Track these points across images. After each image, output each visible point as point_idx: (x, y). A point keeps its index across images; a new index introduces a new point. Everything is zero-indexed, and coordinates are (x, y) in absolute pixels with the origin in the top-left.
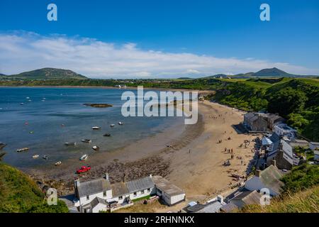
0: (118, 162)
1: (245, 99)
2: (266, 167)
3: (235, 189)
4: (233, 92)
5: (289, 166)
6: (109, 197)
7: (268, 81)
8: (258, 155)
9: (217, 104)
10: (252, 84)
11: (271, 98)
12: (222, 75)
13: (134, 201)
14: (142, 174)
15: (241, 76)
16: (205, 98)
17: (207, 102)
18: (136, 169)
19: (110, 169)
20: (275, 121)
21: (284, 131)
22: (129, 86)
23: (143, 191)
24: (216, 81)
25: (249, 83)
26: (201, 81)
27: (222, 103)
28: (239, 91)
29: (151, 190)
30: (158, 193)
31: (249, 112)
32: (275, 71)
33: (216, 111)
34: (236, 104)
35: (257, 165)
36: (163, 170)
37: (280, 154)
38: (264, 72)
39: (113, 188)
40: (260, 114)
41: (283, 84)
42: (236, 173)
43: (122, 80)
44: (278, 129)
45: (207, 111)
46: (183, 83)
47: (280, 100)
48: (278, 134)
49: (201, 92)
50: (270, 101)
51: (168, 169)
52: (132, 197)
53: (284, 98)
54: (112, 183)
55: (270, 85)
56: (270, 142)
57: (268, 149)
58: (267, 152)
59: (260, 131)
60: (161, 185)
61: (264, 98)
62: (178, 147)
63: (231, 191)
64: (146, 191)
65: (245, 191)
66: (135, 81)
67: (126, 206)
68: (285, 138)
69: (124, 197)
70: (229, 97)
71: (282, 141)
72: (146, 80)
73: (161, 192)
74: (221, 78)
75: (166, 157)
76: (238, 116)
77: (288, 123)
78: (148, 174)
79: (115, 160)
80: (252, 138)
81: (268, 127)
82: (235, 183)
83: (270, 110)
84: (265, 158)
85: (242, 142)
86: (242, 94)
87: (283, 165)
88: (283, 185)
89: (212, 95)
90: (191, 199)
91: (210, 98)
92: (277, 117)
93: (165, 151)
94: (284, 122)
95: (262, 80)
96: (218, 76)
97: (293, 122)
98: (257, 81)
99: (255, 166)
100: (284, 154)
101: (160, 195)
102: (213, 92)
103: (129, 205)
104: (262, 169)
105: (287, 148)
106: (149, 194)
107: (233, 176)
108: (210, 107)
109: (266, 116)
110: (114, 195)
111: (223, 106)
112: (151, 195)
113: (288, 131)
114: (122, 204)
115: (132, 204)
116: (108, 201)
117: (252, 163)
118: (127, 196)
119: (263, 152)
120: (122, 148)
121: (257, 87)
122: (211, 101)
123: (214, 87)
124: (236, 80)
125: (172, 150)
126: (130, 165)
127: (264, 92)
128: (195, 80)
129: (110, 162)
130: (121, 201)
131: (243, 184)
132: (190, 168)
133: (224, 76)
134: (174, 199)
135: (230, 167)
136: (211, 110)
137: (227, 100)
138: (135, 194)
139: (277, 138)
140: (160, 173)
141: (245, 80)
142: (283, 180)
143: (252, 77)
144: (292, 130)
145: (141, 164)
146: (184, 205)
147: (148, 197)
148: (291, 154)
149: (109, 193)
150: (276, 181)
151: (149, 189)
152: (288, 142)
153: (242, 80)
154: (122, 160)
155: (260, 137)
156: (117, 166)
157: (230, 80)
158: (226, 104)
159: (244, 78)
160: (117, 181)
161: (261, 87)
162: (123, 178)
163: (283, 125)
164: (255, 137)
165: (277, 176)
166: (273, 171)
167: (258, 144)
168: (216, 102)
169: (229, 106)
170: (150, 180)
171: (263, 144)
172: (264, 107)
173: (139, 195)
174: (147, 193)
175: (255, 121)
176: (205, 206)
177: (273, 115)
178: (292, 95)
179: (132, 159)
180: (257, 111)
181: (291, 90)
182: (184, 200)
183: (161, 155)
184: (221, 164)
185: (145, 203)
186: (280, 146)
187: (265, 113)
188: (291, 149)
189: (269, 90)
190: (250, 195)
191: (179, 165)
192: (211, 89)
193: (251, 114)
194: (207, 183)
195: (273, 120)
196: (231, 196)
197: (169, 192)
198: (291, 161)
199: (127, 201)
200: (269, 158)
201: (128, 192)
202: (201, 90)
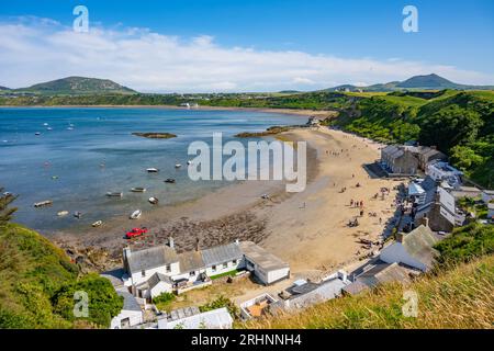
0: (188, 221)
1: (384, 125)
2: (413, 228)
3: (365, 261)
4: (367, 113)
5: (449, 227)
6: (176, 272)
7: (421, 95)
9: (340, 132)
10: (395, 100)
11: (426, 121)
12: (348, 86)
13: (213, 278)
14: (224, 239)
15: (379, 87)
16: (322, 123)
17: (324, 129)
18: (215, 232)
19: (176, 231)
20: (430, 159)
21: (444, 174)
22: (202, 104)
23: (225, 264)
24: (338, 95)
25: (391, 99)
26: (315, 95)
27: (348, 131)
28: (375, 112)
29: (238, 262)
30: (249, 267)
31: (389, 144)
32: (433, 79)
33: (339, 143)
34: (370, 133)
35: (400, 225)
36: (256, 233)
37: (435, 208)
38: (415, 80)
39: (181, 260)
40: (409, 148)
41: (445, 100)
42: (366, 238)
43: (190, 95)
44: (434, 170)
45: (324, 142)
46: (288, 100)
47: (439, 126)
48: (435, 178)
49: (316, 113)
50: (424, 127)
51: (264, 232)
52: (210, 272)
53: (445, 122)
54: (179, 252)
55: (424, 102)
56: (420, 190)
57: (417, 201)
58: (415, 205)
59: (407, 173)
60: (253, 256)
61: (414, 122)
62: (279, 199)
63: (359, 264)
64: (230, 264)
65: (380, 263)
66: (212, 96)
67: (201, 285)
68: (445, 184)
69: (197, 273)
70: (359, 121)
71: (439, 189)
72: (228, 95)
73: (253, 266)
74: (347, 91)
75: (260, 213)
76: (373, 150)
77: (450, 161)
78: (233, 239)
79: (183, 218)
80: (392, 184)
81: (419, 168)
82: (365, 252)
83: (423, 141)
84: (412, 215)
85: (378, 191)
86: (379, 117)
87: (439, 225)
88: (438, 254)
89: (332, 118)
90: (298, 276)
91: (329, 122)
92: (434, 152)
93: (259, 205)
94: (443, 160)
95: (412, 94)
96: (343, 88)
97: (458, 160)
98: (403, 95)
99: (397, 227)
100: (442, 209)
101: (252, 269)
102: (335, 113)
103: (205, 284)
104: (406, 231)
105: (447, 200)
106: (235, 268)
107: (362, 242)
108: (330, 137)
109: (416, 150)
110: (183, 270)
111: (350, 135)
112: (239, 270)
113: (449, 174)
114: (194, 283)
115: (210, 283)
116: (174, 278)
117: (392, 222)
118: (202, 271)
119: (410, 205)
120: (194, 201)
121: (404, 104)
122: (331, 127)
123: (336, 105)
124: (371, 94)
125: (269, 203)
126: (205, 226)
127: (414, 112)
128: (306, 95)
129: (175, 221)
130: (193, 279)
131: (377, 253)
132: (298, 230)
133: (352, 88)
134: (272, 276)
135: (357, 228)
136: (332, 141)
137: (356, 125)
138: (214, 267)
139: (431, 185)
140: (251, 237)
141: (385, 94)
142: (439, 248)
143: (397, 89)
144: (455, 171)
145: (222, 224)
146: (287, 284)
147: (233, 273)
148: (452, 208)
149: (175, 267)
150: (427, 249)
151: (234, 262)
152: (449, 191)
153: (380, 94)
154: (193, 218)
155: (406, 183)
156: (186, 227)
157: (361, 94)
158: (354, 132)
159: (383, 90)
160: (187, 250)
161: (410, 104)
162: (195, 245)
163: (443, 164)
164: (398, 183)
165: (429, 241)
166: (424, 235)
167: (403, 191)
168: (339, 129)
169: (359, 134)
170: (237, 248)
171: (410, 193)
172: (413, 137)
173: (220, 270)
174: (232, 267)
175: (399, 158)
176: (319, 285)
177: (427, 149)
178: (458, 118)
179: (208, 218)
180: (402, 142)
181: (458, 110)
182: (288, 277)
183: (253, 211)
184: (342, 224)
185: (229, 281)
186: (437, 197)
187: (415, 145)
188: (453, 202)
189: (423, 110)
190: (388, 269)
191: (280, 225)
192: (331, 109)
193: (393, 148)
194: (323, 251)
195: (426, 156)
196: (359, 271)
197: (265, 265)
198: (452, 220)
199: (201, 278)
200: (418, 215)
201: (204, 265)
202: (315, 109)
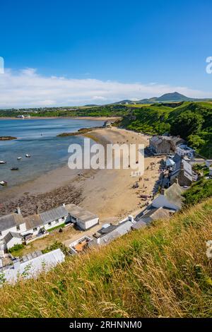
0: (29, 195)
1: (150, 124)
2: (170, 185)
3: (144, 208)
4: (139, 117)
5: (189, 183)
6: (23, 230)
7: (170, 105)
8: (163, 176)
9: (124, 130)
10: (156, 109)
11: (173, 121)
12: (127, 101)
13: (49, 230)
14: (55, 205)
15: (145, 101)
16: (113, 125)
17: (114, 129)
18: (48, 200)
19: (21, 203)
20: (177, 143)
21: (185, 152)
22: (33, 116)
23: (57, 221)
24: (121, 107)
25: (153, 108)
26: (107, 107)
27: (129, 129)
28: (144, 116)
29: (65, 218)
30: (73, 220)
31: (154, 136)
32: (176, 95)
33: (124, 137)
34: (142, 129)
35: (162, 185)
36: (76, 198)
37: (181, 173)
38: (166, 96)
39: (27, 221)
40: (165, 137)
41: (181, 109)
42: (144, 194)
43: (24, 110)
44: (180, 150)
45: (115, 137)
46: (90, 111)
47: (181, 122)
48: (180, 155)
49: (109, 118)
50: (173, 125)
51: (81, 197)
52: (47, 227)
53: (184, 121)
54: (25, 216)
55: (172, 109)
56: (173, 163)
57: (171, 169)
58: (170, 172)
59: (164, 153)
60: (75, 213)
61: (167, 122)
62: (89, 175)
63: (141, 210)
64: (60, 220)
65: (152, 208)
66: (39, 110)
67: (42, 236)
68: (186, 158)
69: (38, 229)
70: (135, 122)
71: (183, 161)
72: (51, 109)
73: (75, 219)
74: (127, 104)
75: (77, 185)
76: (144, 140)
77: (188, 144)
78: (61, 204)
79: (26, 194)
80: (156, 160)
81: (171, 149)
82: (143, 203)
83: (173, 133)
84: (169, 178)
85: (149, 165)
86: (147, 120)
87: (184, 182)
88: (184, 199)
89: (119, 121)
90: (104, 222)
91: (117, 124)
92: (179, 139)
93: (77, 180)
94: (184, 144)
95: (165, 105)
96: (124, 102)
97: (192, 143)
98: (160, 106)
99: (161, 186)
100: (185, 173)
101: (74, 222)
102: (120, 118)
103: (45, 235)
104: (166, 187)
105: (187, 167)
106: (64, 222)
107: (141, 197)
108: (117, 133)
109: (169, 138)
110: (28, 227)
111: (130, 132)
112: (66, 223)
113: (188, 151)
114: (37, 236)
115: (48, 234)
116: (23, 234)
117: (158, 183)
118: (41, 227)
119: (167, 172)
120: (32, 181)
121: (161, 111)
122: (119, 127)
123: (120, 113)
124: (141, 106)
125: (83, 178)
126: (42, 197)
127: (167, 116)
128: (102, 107)
129: (20, 196)
130: (36, 233)
131: (150, 202)
132: (102, 194)
133: (129, 102)
134: (88, 224)
135: (138, 189)
136: (119, 136)
137: (133, 125)
138: (50, 224)
139: (178, 159)
140: (73, 201)
141: (149, 105)
142: (184, 196)
143: (155, 102)
144: (191, 150)
146: (98, 228)
147: (63, 226)
148: (190, 172)
149: (23, 227)
150: (178, 197)
151: (63, 218)
152: (188, 161)
153: (146, 105)
154: (33, 192)
155: (165, 159)
156: (28, 199)
157: (135, 106)
158: (132, 130)
159: (148, 103)
160: (30, 214)
161: (164, 111)
162: (36, 210)
163: (184, 146)
164: (160, 159)
165: (179, 192)
166: (176, 189)
167: (163, 164)
168: (123, 128)
169: (136, 131)
170: (64, 209)
171: (167, 165)
172: (167, 130)
173: (54, 224)
174: (61, 222)
175: (159, 144)
176: (118, 226)
177: (175, 138)
178: (191, 118)
179: (43, 192)
180: (161, 134)
181: (190, 114)
182: (98, 224)
183: (73, 184)
184: (129, 187)
185: (61, 231)
186: (182, 166)
187: (168, 136)
188: (191, 168)
189: (171, 114)
190: (157, 211)
191: (91, 191)
192: (118, 115)
193: (156, 138)
194: (118, 206)
195: (175, 142)
196: (141, 214)
197: (83, 218)
198: (190, 178)
199: (42, 232)
200: (172, 178)
201: (42, 223)
202: (108, 116)
